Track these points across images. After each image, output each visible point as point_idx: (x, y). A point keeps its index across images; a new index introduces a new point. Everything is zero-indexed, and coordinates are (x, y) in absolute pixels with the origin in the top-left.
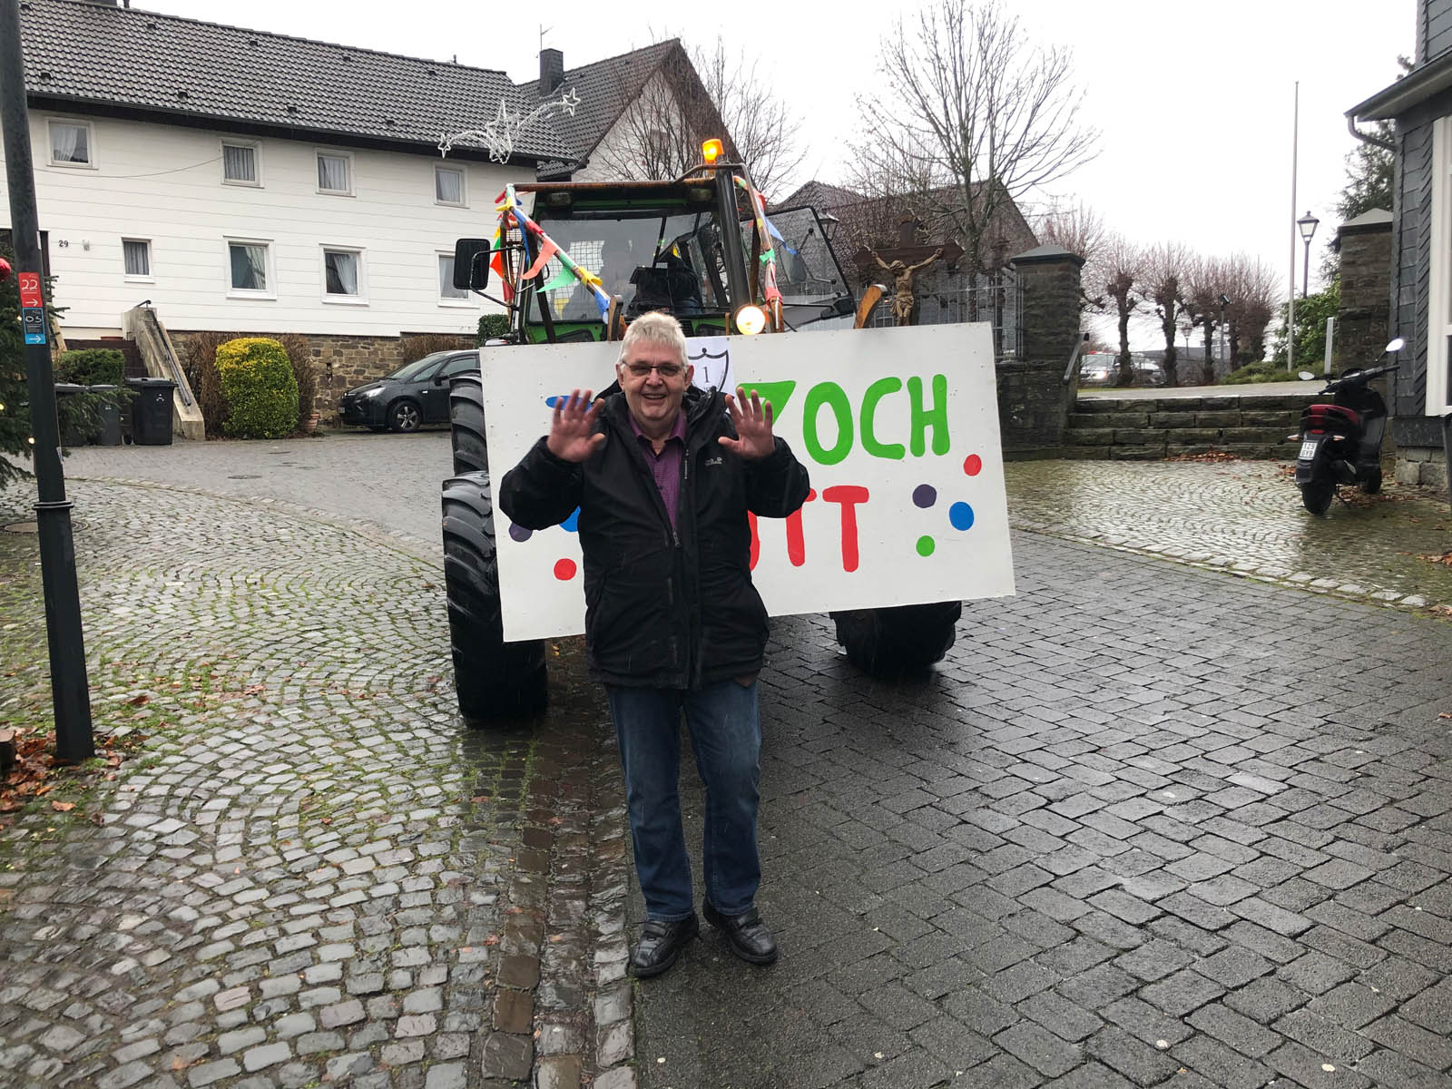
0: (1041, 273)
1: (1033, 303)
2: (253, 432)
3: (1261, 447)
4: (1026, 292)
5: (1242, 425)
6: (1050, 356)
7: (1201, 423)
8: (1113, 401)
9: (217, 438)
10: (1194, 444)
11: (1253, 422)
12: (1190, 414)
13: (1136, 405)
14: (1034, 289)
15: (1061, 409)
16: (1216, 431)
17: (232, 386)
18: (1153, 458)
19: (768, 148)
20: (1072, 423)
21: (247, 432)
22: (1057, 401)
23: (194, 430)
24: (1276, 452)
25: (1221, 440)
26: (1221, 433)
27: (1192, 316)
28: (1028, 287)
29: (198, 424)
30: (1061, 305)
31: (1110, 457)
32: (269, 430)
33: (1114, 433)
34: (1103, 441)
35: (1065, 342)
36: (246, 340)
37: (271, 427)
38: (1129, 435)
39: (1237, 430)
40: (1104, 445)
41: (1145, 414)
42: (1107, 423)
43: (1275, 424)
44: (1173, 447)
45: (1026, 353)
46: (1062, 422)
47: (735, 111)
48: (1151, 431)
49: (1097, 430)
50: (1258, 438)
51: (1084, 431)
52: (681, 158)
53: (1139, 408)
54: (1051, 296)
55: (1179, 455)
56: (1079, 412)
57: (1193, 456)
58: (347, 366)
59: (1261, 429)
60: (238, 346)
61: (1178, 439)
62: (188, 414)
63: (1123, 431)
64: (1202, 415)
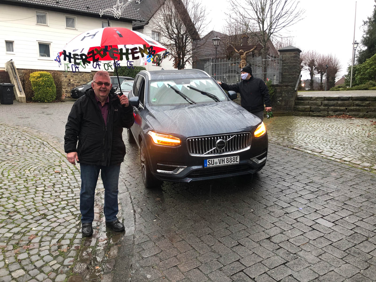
0: (288, 55)
1: (285, 65)
2: (41, 100)
3: (361, 114)
4: (282, 61)
5: (353, 106)
6: (290, 82)
7: (339, 105)
8: (309, 97)
9: (30, 102)
10: (337, 112)
11: (357, 105)
12: (335, 102)
13: (317, 99)
14: (285, 60)
15: (293, 99)
16: (345, 108)
17: (34, 86)
18: (324, 116)
19: (200, 19)
20: (296, 104)
21: (40, 100)
22: (292, 97)
23: (22, 100)
24: (366, 115)
25: (347, 111)
26: (346, 109)
27: (318, 70)
28: (283, 59)
29: (24, 98)
30: (294, 65)
31: (309, 115)
32: (46, 100)
33: (311, 108)
34: (306, 110)
35: (295, 78)
36: (39, 72)
37: (47, 99)
38: (315, 108)
39: (352, 108)
40: (307, 111)
41: (321, 102)
42: (308, 104)
43: (364, 106)
44: (330, 112)
45: (282, 81)
46: (293, 103)
47: (191, 8)
48: (322, 107)
49: (304, 106)
50: (359, 110)
51: (300, 107)
52: (175, 21)
53: (318, 99)
54: (291, 63)
55: (332, 116)
56: (298, 100)
57: (337, 116)
58: (75, 81)
59: (361, 108)
60: (36, 74)
61: (332, 110)
62: (20, 95)
63: (313, 107)
64: (340, 102)
